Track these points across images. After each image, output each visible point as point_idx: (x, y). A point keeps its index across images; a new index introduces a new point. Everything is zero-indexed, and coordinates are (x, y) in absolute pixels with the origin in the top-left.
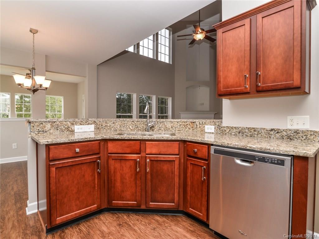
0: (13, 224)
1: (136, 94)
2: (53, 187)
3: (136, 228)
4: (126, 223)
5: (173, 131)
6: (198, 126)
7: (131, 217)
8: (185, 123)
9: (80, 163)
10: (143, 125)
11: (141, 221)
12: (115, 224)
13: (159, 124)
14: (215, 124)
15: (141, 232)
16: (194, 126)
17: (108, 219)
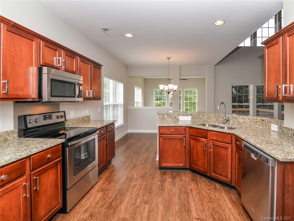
0: (150, 162)
1: (253, 85)
2: (161, 148)
3: (200, 185)
4: (196, 180)
5: (245, 126)
6: (267, 124)
7: (202, 179)
8: (255, 120)
9: (174, 138)
10: (221, 119)
11: (206, 183)
12: (190, 178)
13: (234, 119)
14: (278, 124)
15: (201, 187)
16: (264, 123)
17: (189, 175)
